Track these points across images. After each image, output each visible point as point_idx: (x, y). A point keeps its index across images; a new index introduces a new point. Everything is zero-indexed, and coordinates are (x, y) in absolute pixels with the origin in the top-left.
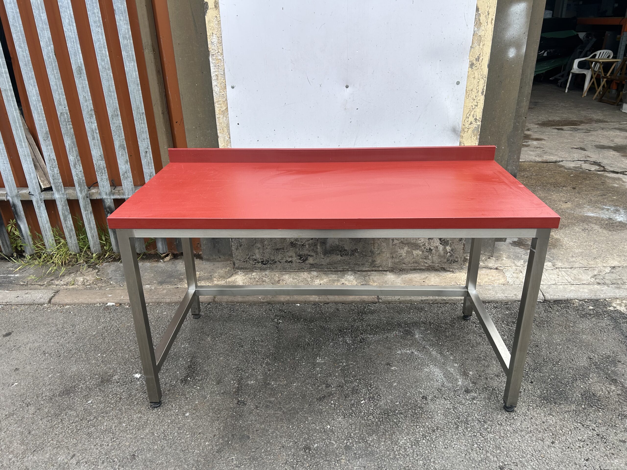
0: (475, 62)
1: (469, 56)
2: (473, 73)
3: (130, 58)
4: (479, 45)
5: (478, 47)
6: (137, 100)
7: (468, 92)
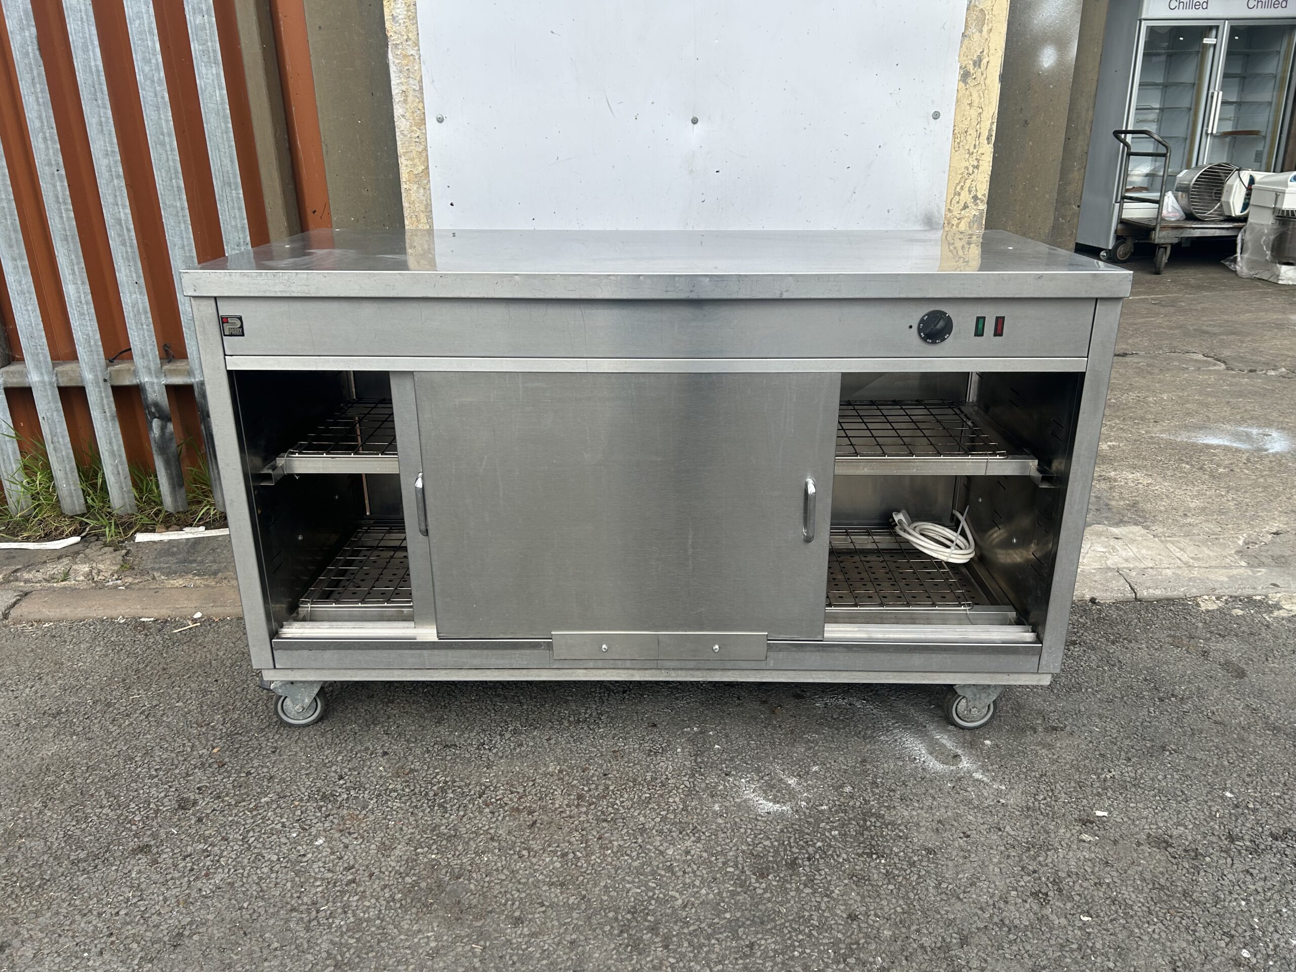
0: (971, 68)
1: (959, 56)
2: (968, 93)
3: (209, 58)
4: (981, 31)
5: (977, 33)
6: (222, 154)
7: (958, 136)
